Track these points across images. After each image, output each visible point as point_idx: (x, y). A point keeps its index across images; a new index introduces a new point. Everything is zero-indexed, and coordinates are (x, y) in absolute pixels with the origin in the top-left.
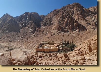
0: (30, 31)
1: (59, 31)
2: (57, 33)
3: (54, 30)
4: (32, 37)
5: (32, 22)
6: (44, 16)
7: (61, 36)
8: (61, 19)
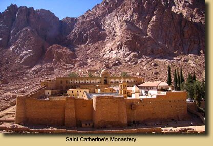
0: (22, 57)
1: (133, 53)
2: (127, 59)
3: (114, 52)
4: (28, 77)
5: (31, 30)
6: (74, 21)
7: (145, 68)
8: (135, 17)
